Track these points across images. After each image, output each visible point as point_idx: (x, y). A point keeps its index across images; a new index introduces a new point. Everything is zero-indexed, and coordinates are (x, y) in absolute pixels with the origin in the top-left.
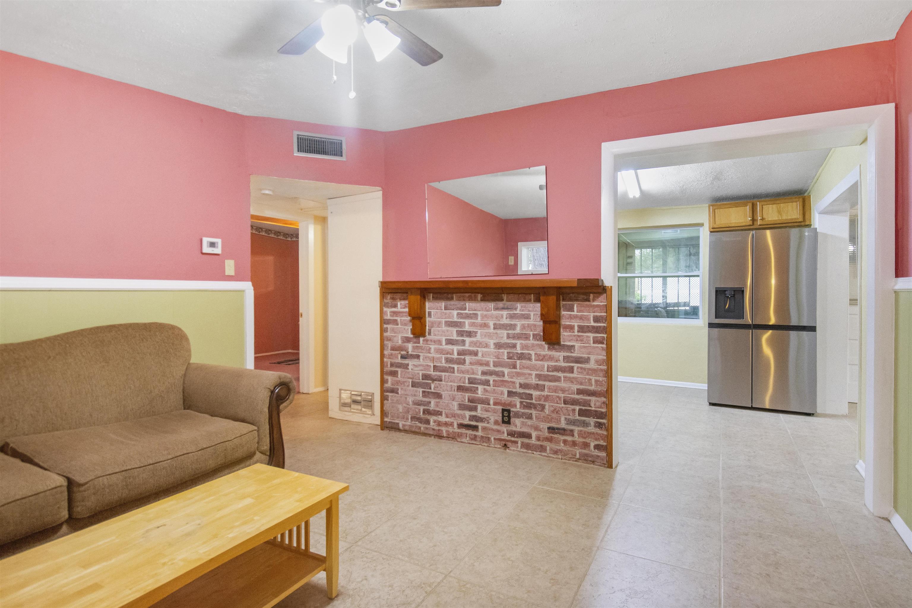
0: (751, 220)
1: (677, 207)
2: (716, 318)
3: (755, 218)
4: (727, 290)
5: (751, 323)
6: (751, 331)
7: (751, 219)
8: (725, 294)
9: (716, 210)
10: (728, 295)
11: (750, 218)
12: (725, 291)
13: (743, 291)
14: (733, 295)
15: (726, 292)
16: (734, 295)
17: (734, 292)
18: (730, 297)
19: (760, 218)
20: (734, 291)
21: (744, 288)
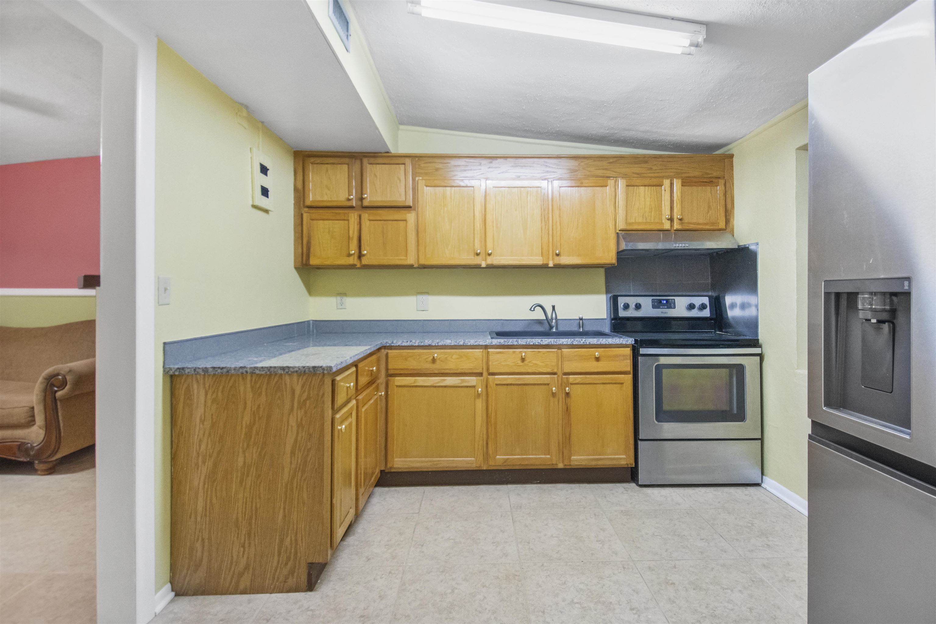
14: (885, 316)
18: (874, 321)
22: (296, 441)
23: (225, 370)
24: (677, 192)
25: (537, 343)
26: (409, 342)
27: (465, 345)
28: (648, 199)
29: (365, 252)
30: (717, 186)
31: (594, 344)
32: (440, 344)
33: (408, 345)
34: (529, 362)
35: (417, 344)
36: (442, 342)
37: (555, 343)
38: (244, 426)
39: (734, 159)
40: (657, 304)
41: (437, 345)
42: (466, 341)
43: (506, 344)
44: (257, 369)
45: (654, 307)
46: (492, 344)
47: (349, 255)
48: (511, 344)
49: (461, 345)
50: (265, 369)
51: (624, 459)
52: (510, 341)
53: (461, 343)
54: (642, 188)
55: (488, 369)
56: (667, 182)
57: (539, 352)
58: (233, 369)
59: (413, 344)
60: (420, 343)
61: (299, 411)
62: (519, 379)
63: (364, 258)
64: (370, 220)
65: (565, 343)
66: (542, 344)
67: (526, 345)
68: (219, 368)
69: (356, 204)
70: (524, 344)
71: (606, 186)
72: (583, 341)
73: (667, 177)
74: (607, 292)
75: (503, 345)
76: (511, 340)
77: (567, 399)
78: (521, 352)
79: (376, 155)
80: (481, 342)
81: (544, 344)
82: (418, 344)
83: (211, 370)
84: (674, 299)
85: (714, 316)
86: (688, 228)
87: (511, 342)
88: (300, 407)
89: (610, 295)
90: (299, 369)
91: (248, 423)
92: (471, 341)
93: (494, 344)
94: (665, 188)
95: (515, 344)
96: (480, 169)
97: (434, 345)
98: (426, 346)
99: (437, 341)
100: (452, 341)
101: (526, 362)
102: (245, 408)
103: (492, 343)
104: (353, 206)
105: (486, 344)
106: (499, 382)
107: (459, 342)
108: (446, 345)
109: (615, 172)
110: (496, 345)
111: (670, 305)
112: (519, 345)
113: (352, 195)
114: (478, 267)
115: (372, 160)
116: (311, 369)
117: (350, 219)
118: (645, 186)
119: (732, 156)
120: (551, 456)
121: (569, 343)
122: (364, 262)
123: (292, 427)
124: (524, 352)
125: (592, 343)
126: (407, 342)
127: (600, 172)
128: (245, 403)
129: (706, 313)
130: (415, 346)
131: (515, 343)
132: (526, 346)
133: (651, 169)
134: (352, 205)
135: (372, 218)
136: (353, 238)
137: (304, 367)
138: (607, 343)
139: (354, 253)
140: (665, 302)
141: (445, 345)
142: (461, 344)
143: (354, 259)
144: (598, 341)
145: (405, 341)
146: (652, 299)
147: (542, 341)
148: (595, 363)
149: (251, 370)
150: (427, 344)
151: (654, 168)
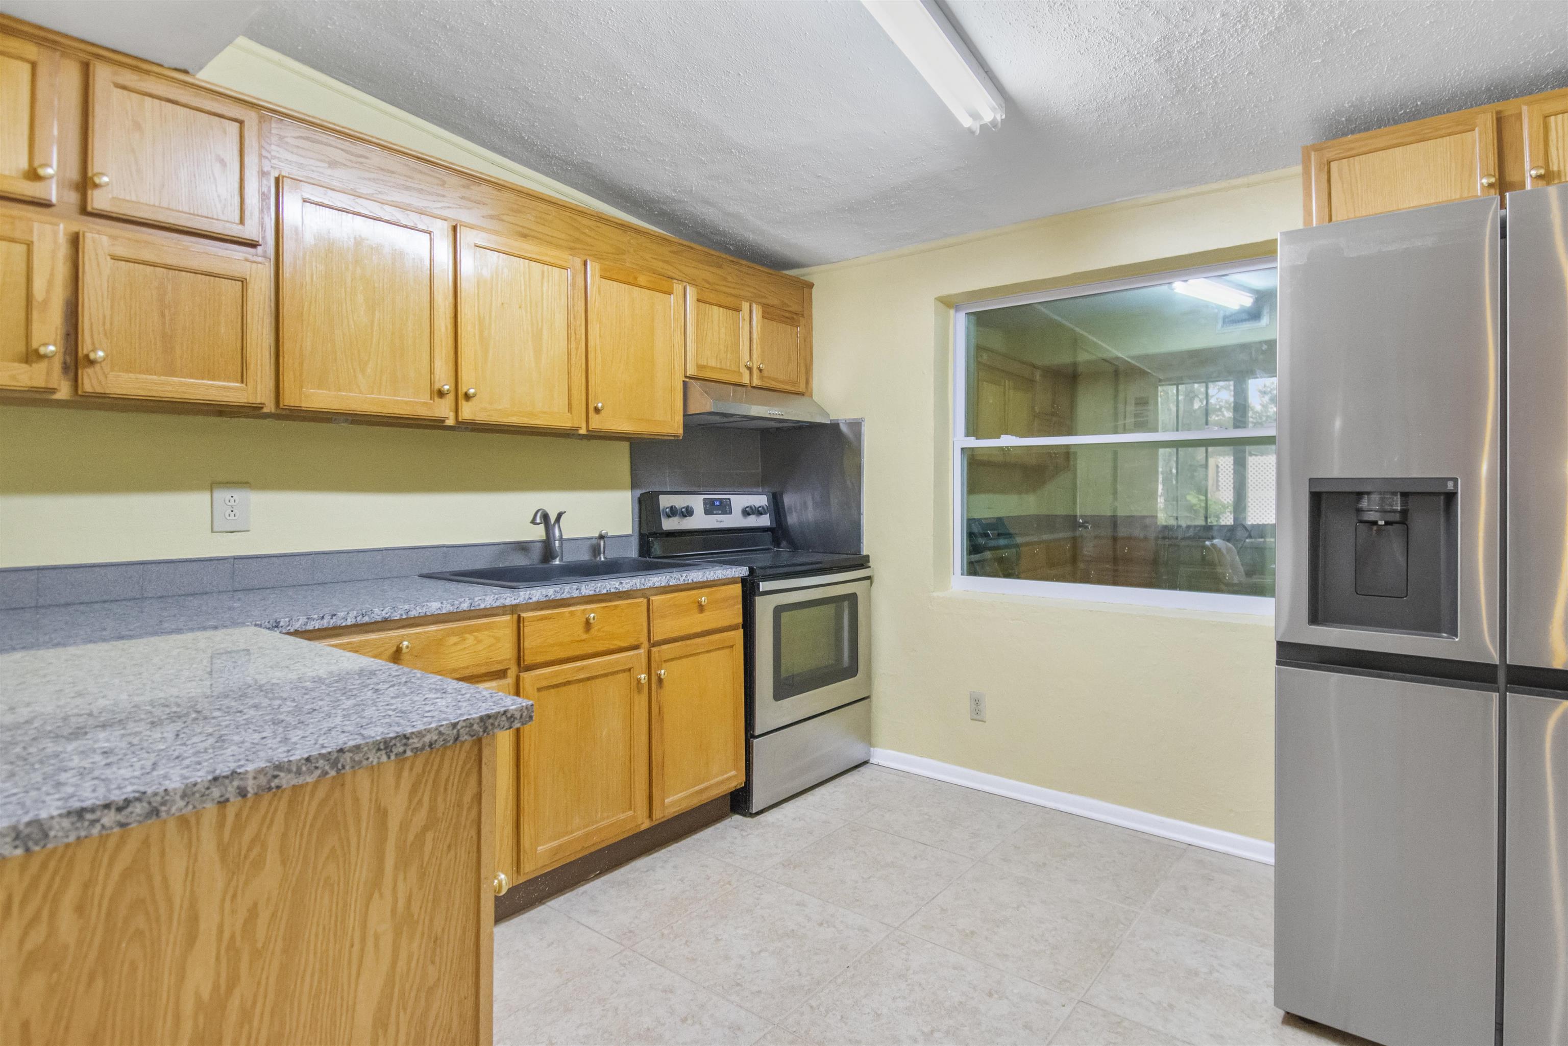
0: (1491, 185)
1: (1192, 190)
2: (1315, 618)
3: (1512, 176)
4: (1368, 493)
5: (1496, 659)
6: (1495, 696)
7: (1493, 180)
8: (1359, 511)
9: (1334, 165)
10: (1371, 516)
11: (1489, 175)
12: (1360, 495)
13: (1450, 498)
14: (1397, 517)
15: (1364, 504)
16: (1404, 513)
17: (1404, 503)
18: (1382, 523)
19: (1534, 173)
20: (1405, 495)
21: (1455, 480)
22: (390, 981)
23: (138, 809)
24: (757, 327)
25: (613, 590)
26: (327, 618)
27: (472, 608)
28: (723, 330)
29: (101, 354)
30: (797, 326)
31: (699, 582)
32: (413, 614)
33: (326, 625)
34: (599, 630)
35: (350, 622)
36: (418, 608)
37: (643, 587)
38: (188, 1007)
39: (814, 290)
40: (711, 508)
41: (404, 617)
42: (476, 599)
43: (559, 597)
44: (289, 771)
45: (708, 512)
46: (531, 601)
47: (31, 356)
48: (568, 596)
49: (464, 611)
50: (321, 763)
51: (735, 776)
52: (566, 590)
53: (465, 606)
54: (715, 308)
55: (519, 659)
56: (745, 306)
57: (616, 607)
58: (177, 798)
59: (339, 623)
60: (358, 619)
61: (401, 877)
62: (582, 668)
63: (90, 371)
64: (115, 258)
65: (657, 585)
66: (621, 590)
67: (594, 595)
68: (107, 806)
69: (58, 201)
70: (591, 593)
71: (670, 293)
72: (684, 578)
73: (747, 301)
74: (634, 486)
75: (554, 600)
76: (567, 588)
77: (659, 691)
78: (584, 610)
79: (145, 66)
80: (508, 599)
81: (624, 590)
82: (354, 621)
83: (66, 823)
84: (729, 499)
85: (774, 526)
86: (768, 385)
87: (568, 592)
88: (403, 864)
89: (638, 492)
90: (440, 733)
91: (206, 995)
92: (487, 598)
93: (534, 599)
94: (743, 317)
95: (575, 596)
96: (444, 196)
97: (398, 618)
98: (376, 622)
99: (407, 607)
100: (442, 603)
101: (593, 631)
102: (192, 938)
103: (530, 598)
104: (50, 201)
105: (518, 601)
106: (544, 683)
107: (461, 603)
108: (428, 614)
109: (680, 271)
110: (538, 602)
111: (725, 508)
112: (584, 596)
113: (51, 166)
114: (437, 424)
115: (129, 78)
116: (476, 727)
117: (35, 239)
118: (720, 306)
119: (811, 286)
120: (635, 812)
121: (663, 584)
122: (92, 386)
123: (377, 937)
124: (593, 611)
125: (695, 580)
126: (323, 617)
127: (659, 265)
128: (194, 919)
129: (765, 521)
130: (347, 627)
131: (576, 594)
132: (596, 598)
133: (725, 279)
134: (48, 198)
135: (121, 251)
136: (46, 302)
137: (454, 725)
138: (716, 578)
139: (54, 354)
140: (718, 503)
141: (426, 616)
142: (465, 608)
143: (48, 373)
144: (703, 576)
145: (316, 616)
146: (704, 499)
147: (621, 583)
148: (699, 617)
149: (263, 780)
150: (379, 619)
151: (730, 278)
